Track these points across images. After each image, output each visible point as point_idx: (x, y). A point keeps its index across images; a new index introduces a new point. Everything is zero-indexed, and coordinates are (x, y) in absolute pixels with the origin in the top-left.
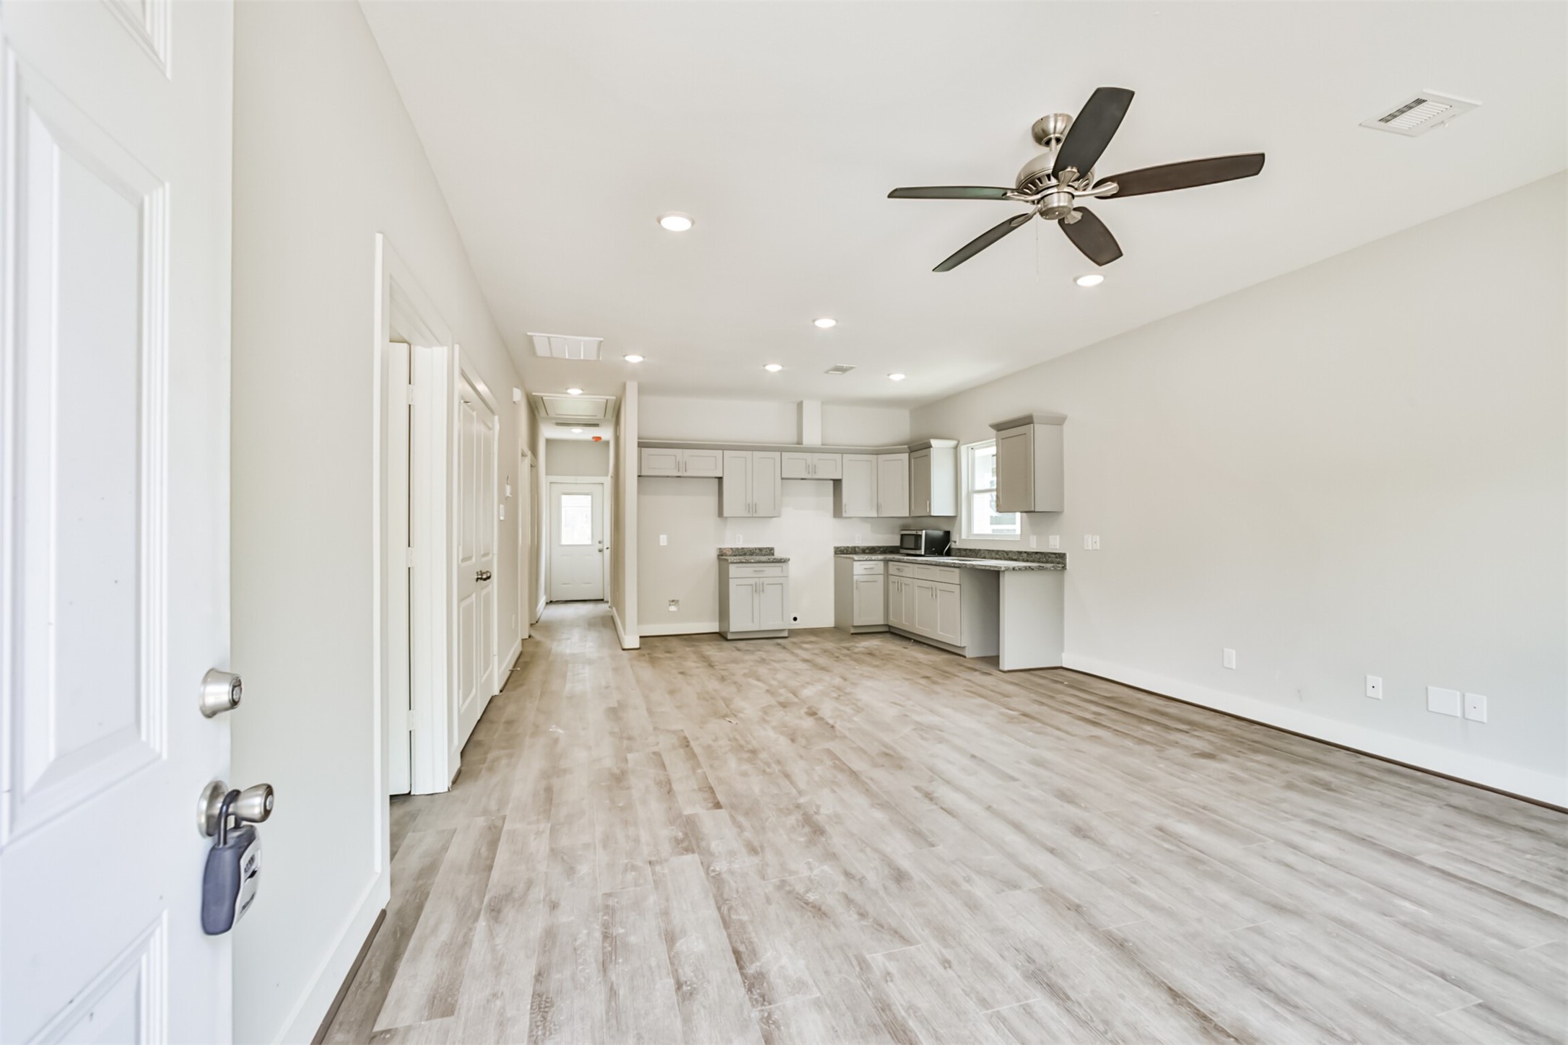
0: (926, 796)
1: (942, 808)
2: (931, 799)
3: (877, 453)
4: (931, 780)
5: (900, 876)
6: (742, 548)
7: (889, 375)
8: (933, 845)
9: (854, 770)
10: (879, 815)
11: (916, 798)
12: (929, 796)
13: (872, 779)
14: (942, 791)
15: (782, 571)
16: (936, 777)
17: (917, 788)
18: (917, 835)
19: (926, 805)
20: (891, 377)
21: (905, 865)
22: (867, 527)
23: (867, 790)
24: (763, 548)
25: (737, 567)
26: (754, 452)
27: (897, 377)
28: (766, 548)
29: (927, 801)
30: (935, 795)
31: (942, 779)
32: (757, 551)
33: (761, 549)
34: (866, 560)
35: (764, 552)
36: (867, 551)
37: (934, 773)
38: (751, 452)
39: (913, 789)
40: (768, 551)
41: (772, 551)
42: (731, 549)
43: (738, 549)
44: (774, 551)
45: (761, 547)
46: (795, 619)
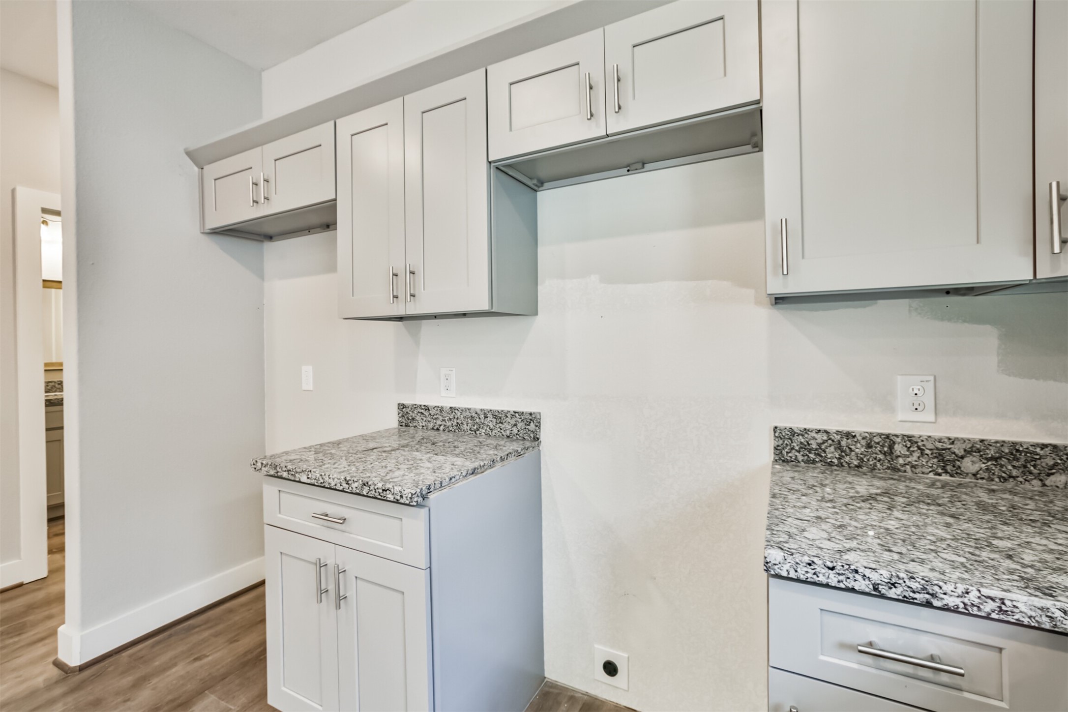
40: (521, 425)
41: (532, 426)
42: (427, 408)
43: (441, 410)
44: (538, 426)
45: (500, 408)
46: (610, 669)
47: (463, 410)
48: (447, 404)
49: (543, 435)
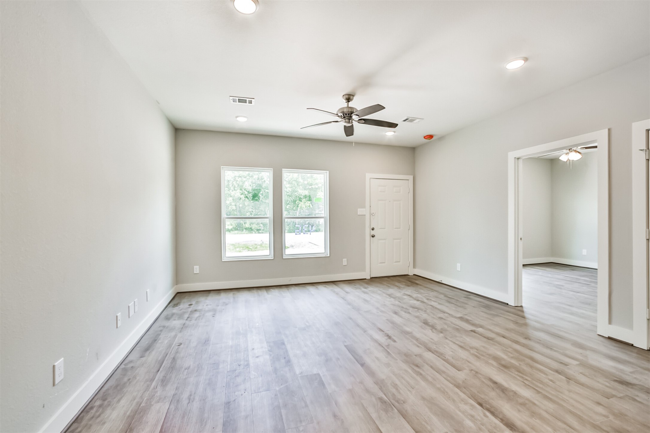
0: (390, 337)
1: (384, 332)
2: (388, 336)
4: (388, 346)
5: (396, 313)
8: (387, 320)
9: (430, 352)
10: (408, 329)
11: (394, 336)
12: (389, 337)
13: (418, 346)
14: (383, 339)
16: (386, 348)
17: (395, 341)
18: (393, 323)
19: (390, 333)
21: (395, 316)
23: (417, 340)
29: (390, 335)
30: (386, 338)
31: (383, 347)
37: (387, 350)
39: (397, 341)
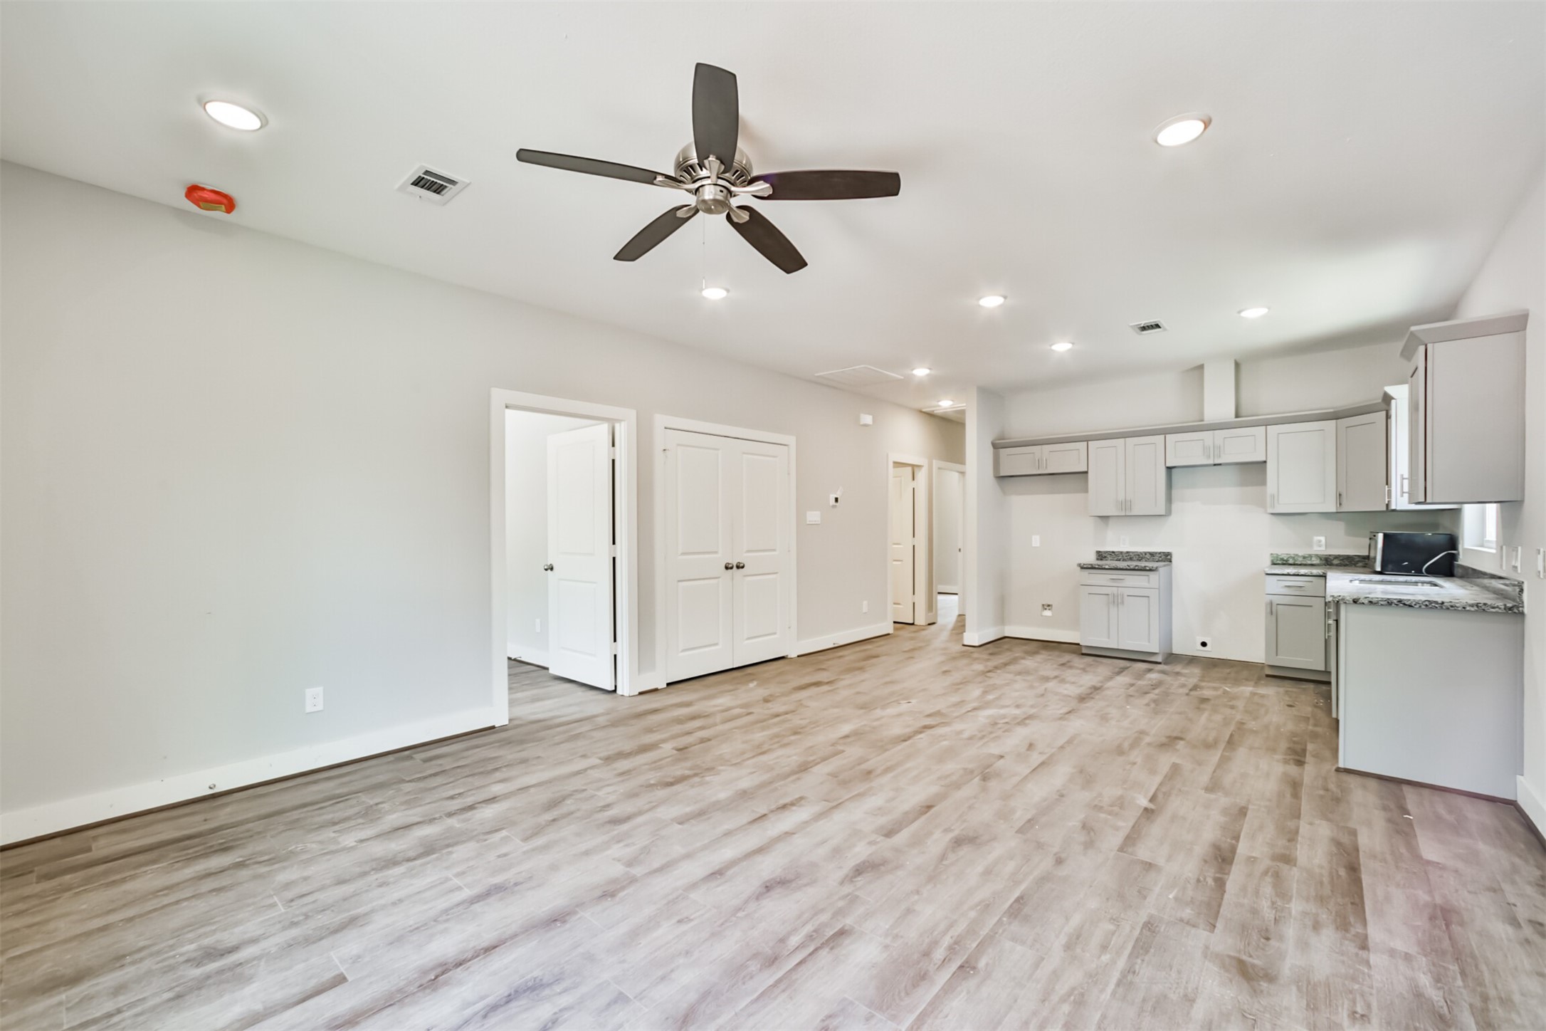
3: (1336, 416)
6: (1127, 552)
7: (1240, 312)
15: (1149, 582)
20: (1243, 314)
22: (1339, 528)
24: (1156, 553)
25: (1090, 573)
26: (1127, 439)
27: (1254, 313)
28: (1160, 553)
32: (1148, 556)
33: (1152, 554)
34: (1289, 575)
35: (1156, 558)
36: (1336, 562)
38: (1123, 439)
40: (1163, 557)
41: (1169, 557)
42: (1113, 552)
43: (1121, 553)
44: (1171, 557)
45: (1153, 551)
46: (1204, 644)
47: (1133, 552)
48: (1125, 550)
49: (1173, 560)
